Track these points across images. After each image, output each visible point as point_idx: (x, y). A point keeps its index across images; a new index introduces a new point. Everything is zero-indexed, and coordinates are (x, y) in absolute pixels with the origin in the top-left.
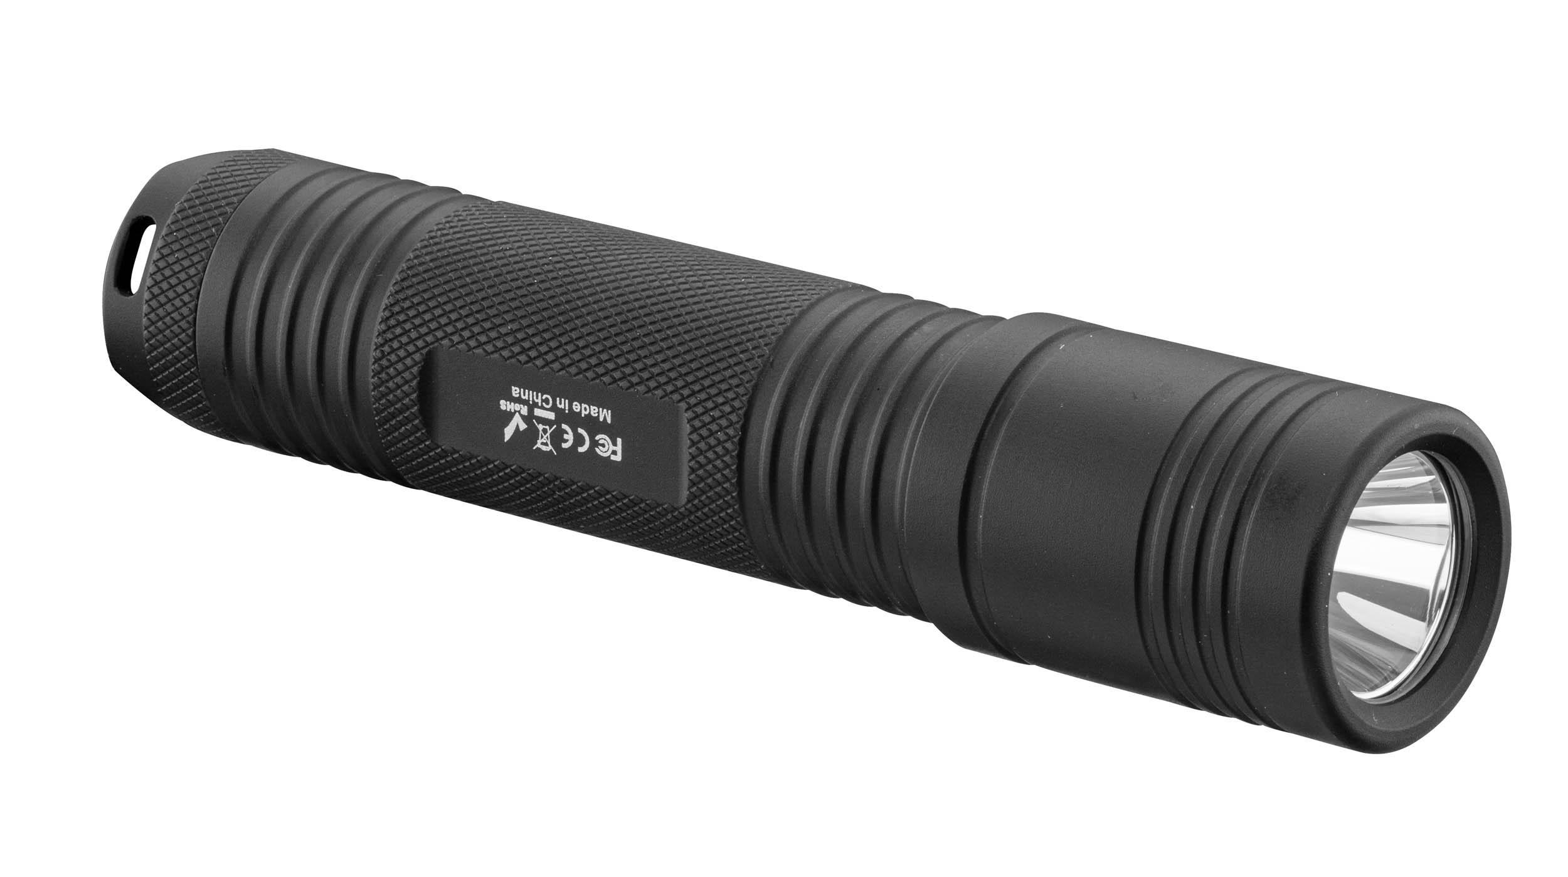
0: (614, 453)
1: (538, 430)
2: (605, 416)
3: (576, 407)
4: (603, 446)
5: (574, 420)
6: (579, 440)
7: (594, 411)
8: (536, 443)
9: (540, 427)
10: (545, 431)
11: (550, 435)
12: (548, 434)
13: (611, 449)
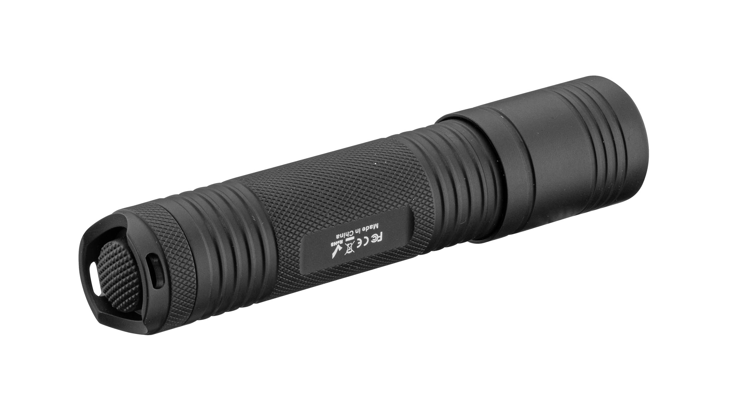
0: (379, 239)
1: (347, 247)
2: (376, 226)
3: (364, 229)
4: (375, 238)
5: (362, 235)
6: (364, 241)
7: (371, 227)
8: (346, 252)
9: (348, 245)
10: (350, 246)
11: (352, 246)
12: (351, 246)
13: (378, 238)
